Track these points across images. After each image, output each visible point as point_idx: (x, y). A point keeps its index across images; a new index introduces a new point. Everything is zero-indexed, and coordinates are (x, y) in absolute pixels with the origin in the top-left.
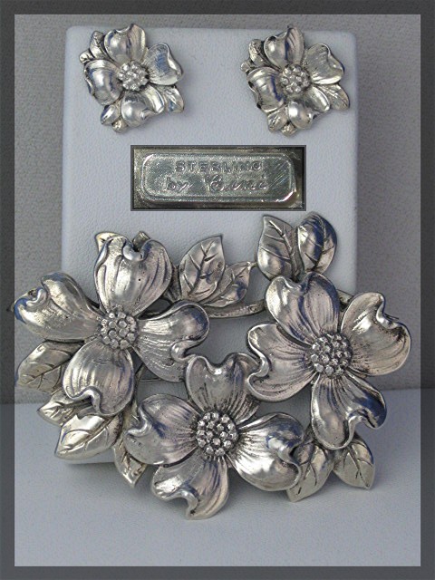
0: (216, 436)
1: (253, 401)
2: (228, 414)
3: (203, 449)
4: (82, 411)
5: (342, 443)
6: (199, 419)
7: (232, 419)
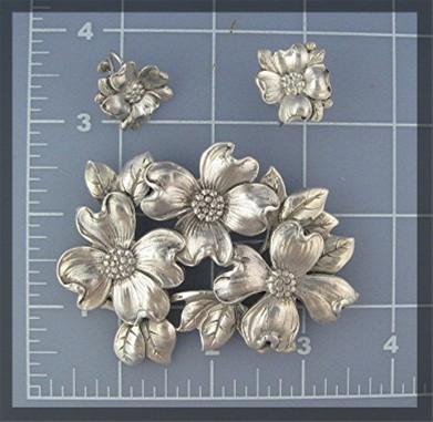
0: (209, 204)
1: (179, 230)
2: (199, 220)
3: (219, 194)
4: (309, 223)
5: (110, 197)
6: (221, 217)
7: (196, 216)
